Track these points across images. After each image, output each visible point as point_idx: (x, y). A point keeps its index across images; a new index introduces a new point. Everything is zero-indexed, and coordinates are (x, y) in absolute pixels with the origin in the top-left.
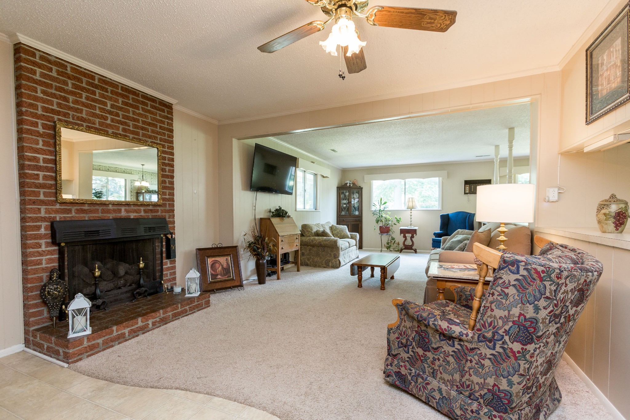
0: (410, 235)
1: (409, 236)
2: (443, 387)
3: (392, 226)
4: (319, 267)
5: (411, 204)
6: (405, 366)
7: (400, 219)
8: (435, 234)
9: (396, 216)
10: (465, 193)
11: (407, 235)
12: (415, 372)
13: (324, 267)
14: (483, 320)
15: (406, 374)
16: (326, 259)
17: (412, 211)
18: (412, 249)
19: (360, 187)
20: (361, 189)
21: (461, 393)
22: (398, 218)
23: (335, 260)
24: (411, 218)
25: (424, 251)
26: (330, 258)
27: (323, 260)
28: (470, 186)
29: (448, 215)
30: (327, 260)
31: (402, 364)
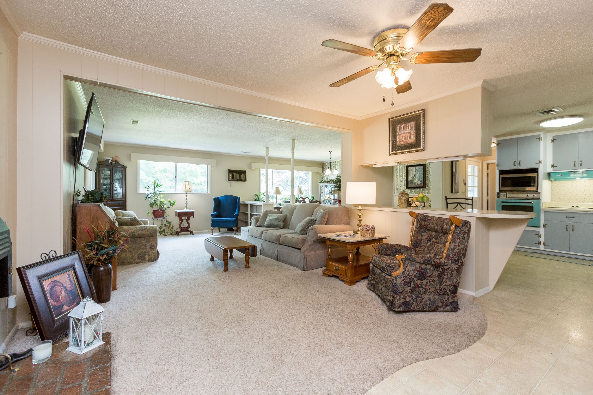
0: (186, 217)
1: (184, 218)
2: (431, 296)
3: (166, 209)
4: (130, 263)
5: (187, 188)
6: (408, 296)
7: (175, 202)
8: (212, 215)
9: (169, 199)
10: (229, 180)
11: (183, 218)
12: (415, 296)
13: (138, 263)
14: (454, 252)
15: (410, 300)
16: (139, 252)
17: (187, 195)
18: (188, 231)
19: (123, 165)
20: (125, 168)
21: (440, 294)
22: (172, 202)
23: (152, 251)
24: (186, 201)
25: (202, 231)
26: (145, 250)
27: (135, 255)
28: (232, 175)
29: (218, 198)
30: (141, 253)
31: (406, 295)
